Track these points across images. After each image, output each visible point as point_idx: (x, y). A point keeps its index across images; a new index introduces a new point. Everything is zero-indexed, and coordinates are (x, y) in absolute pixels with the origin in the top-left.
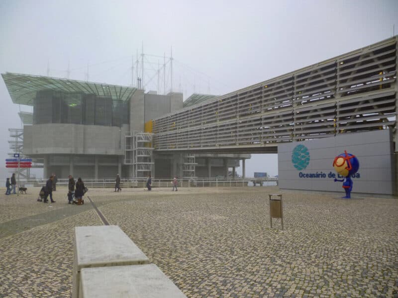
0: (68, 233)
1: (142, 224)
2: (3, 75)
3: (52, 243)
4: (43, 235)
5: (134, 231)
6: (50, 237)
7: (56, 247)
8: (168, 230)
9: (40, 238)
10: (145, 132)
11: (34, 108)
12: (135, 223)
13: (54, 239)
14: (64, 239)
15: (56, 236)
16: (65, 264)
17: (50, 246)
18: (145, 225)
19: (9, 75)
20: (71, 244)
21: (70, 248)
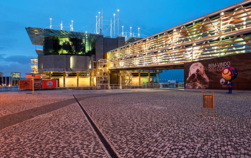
0: (58, 121)
1: (110, 113)
2: (26, 28)
3: (46, 130)
4: (41, 122)
5: (105, 119)
6: (45, 124)
7: (48, 134)
8: (129, 118)
9: (38, 125)
10: (104, 59)
11: (43, 47)
12: (105, 112)
13: (48, 127)
14: (55, 126)
15: (50, 124)
16: (53, 154)
17: (43, 134)
18: (112, 114)
19: (29, 28)
20: (59, 131)
21: (59, 135)
